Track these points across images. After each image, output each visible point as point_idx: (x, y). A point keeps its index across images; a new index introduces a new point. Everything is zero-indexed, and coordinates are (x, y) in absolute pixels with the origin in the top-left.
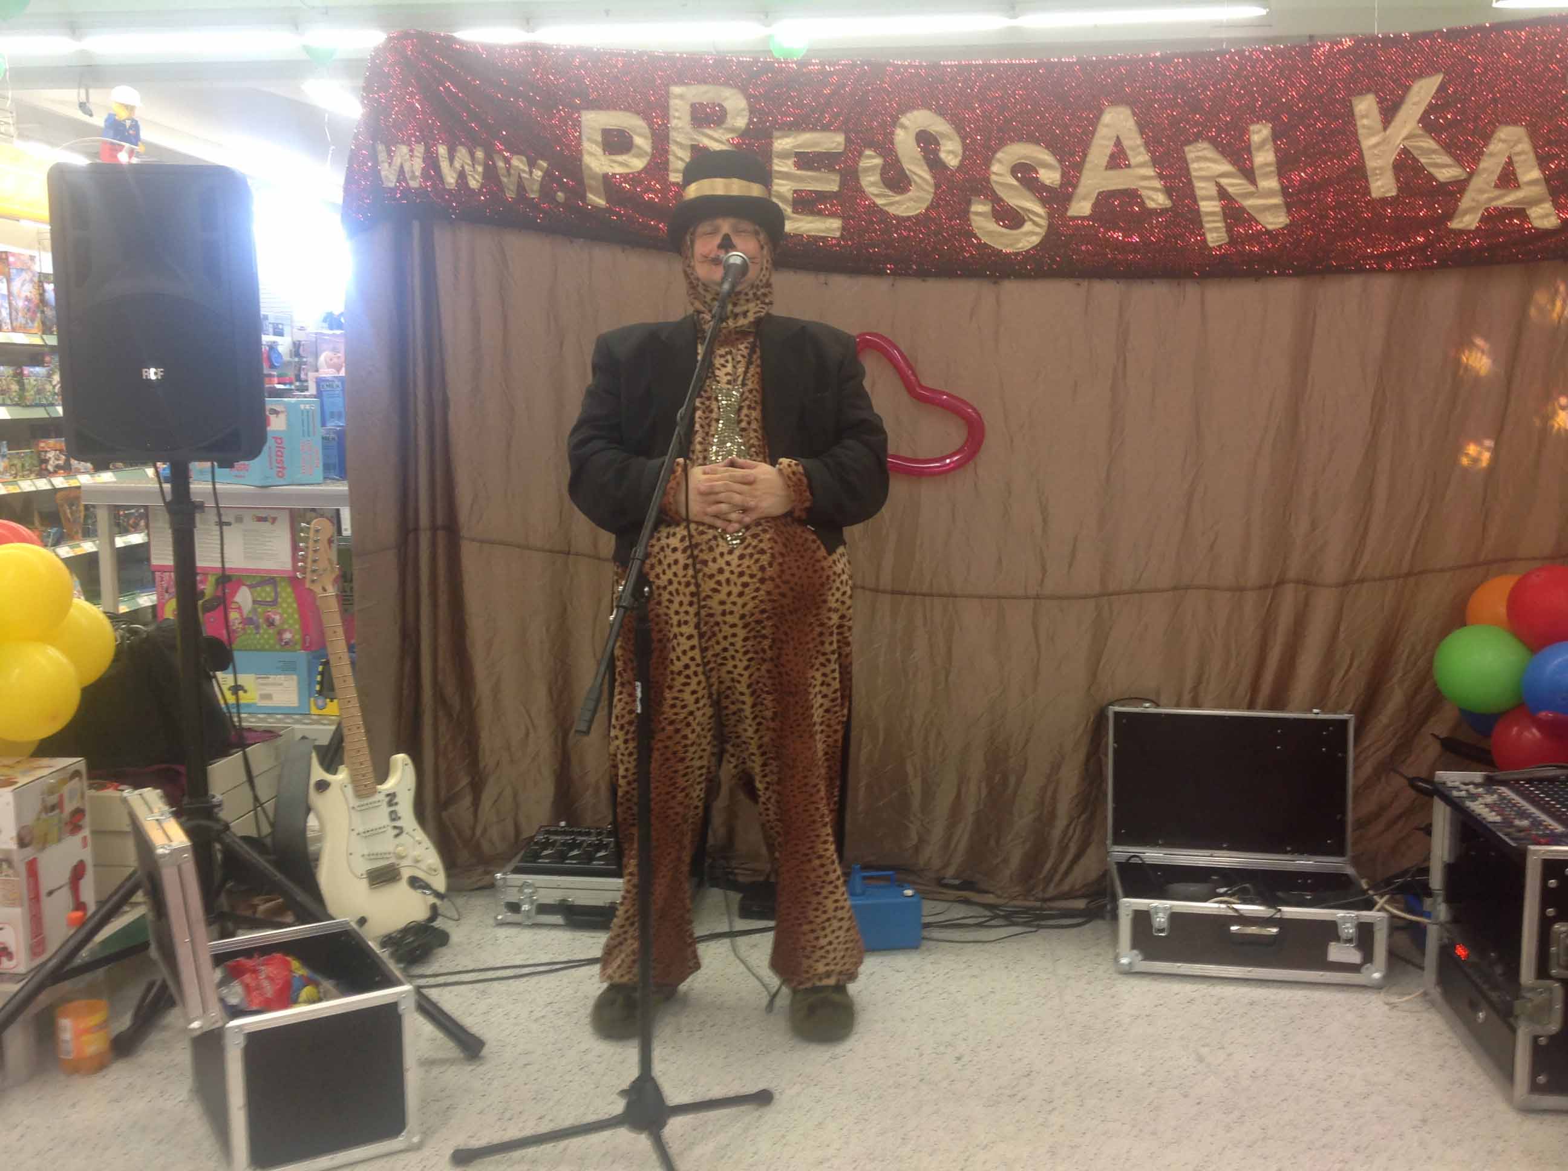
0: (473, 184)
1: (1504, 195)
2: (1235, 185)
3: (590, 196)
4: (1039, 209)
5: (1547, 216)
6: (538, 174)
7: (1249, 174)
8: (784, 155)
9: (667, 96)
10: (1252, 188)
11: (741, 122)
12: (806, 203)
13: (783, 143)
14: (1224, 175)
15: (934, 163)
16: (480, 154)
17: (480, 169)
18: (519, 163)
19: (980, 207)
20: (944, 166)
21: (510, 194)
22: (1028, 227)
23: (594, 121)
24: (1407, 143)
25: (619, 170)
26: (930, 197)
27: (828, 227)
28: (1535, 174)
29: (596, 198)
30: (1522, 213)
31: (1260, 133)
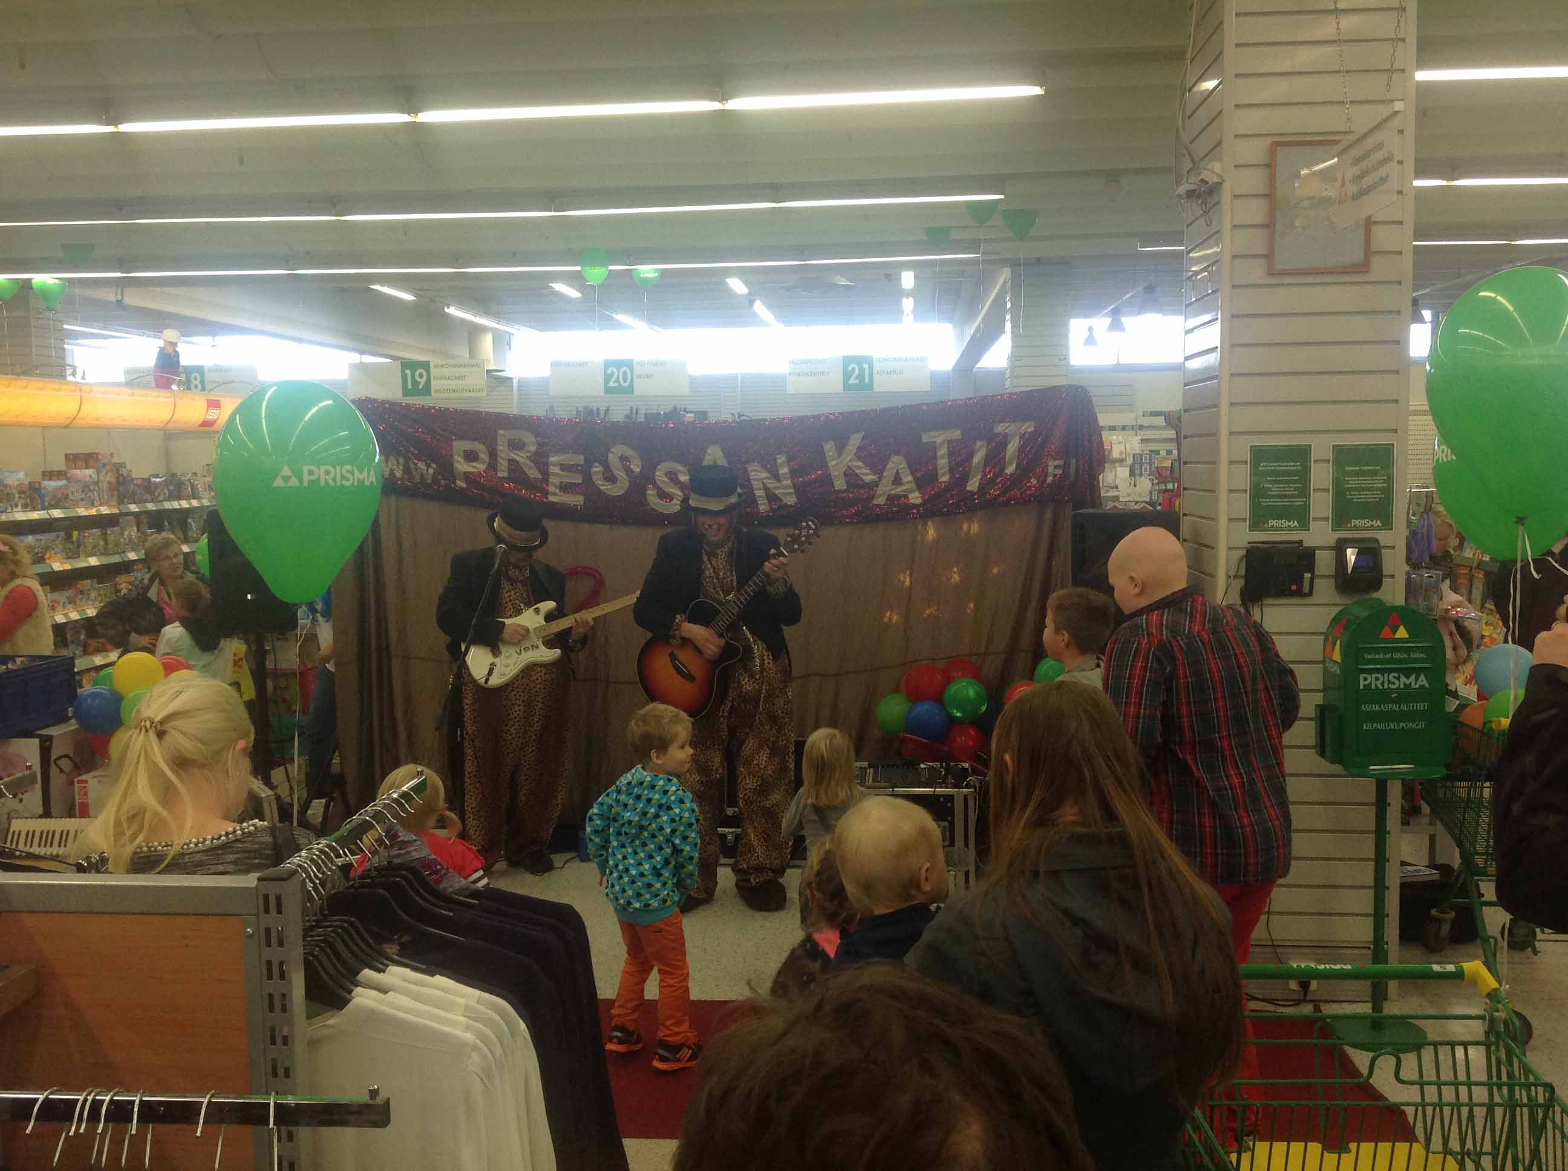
0: (398, 474)
1: (895, 489)
2: (771, 484)
3: (458, 482)
4: (680, 494)
5: (917, 498)
6: (431, 471)
7: (777, 477)
8: (554, 465)
9: (496, 434)
10: (779, 485)
11: (533, 448)
12: (566, 488)
13: (553, 459)
14: (765, 478)
15: (628, 471)
16: (401, 460)
17: (401, 467)
18: (421, 465)
19: (651, 492)
20: (632, 472)
21: (417, 479)
22: (675, 501)
23: (460, 446)
24: (849, 464)
25: (471, 470)
26: (627, 486)
27: (576, 500)
28: (910, 478)
29: (461, 484)
30: (906, 497)
31: (781, 459)
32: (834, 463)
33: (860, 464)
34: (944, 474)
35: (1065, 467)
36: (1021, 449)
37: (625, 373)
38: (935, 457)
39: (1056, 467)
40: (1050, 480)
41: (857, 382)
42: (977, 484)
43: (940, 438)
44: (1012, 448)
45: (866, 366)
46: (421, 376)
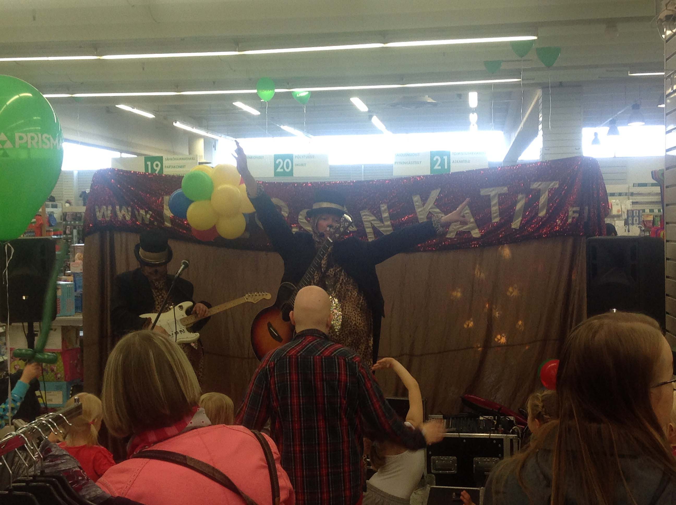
0: (128, 218)
1: (462, 227)
2: (377, 224)
3: (166, 223)
5: (476, 233)
6: (148, 216)
7: (381, 220)
10: (383, 225)
14: (373, 220)
16: (130, 209)
17: (130, 214)
18: (142, 212)
21: (140, 221)
23: (168, 199)
24: (431, 210)
28: (472, 220)
29: (168, 224)
30: (469, 232)
31: (384, 207)
32: (419, 210)
33: (438, 210)
34: (496, 217)
35: (580, 213)
36: (550, 200)
37: (288, 162)
38: (489, 206)
39: (574, 212)
40: (570, 220)
41: (440, 168)
42: (519, 224)
43: (493, 192)
44: (543, 199)
45: (446, 158)
46: (157, 165)
